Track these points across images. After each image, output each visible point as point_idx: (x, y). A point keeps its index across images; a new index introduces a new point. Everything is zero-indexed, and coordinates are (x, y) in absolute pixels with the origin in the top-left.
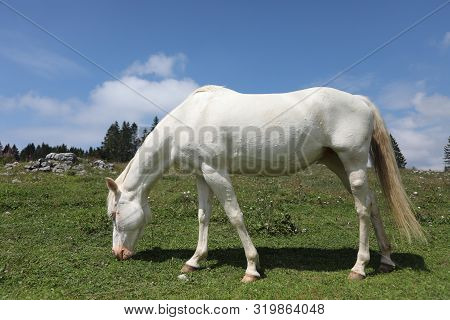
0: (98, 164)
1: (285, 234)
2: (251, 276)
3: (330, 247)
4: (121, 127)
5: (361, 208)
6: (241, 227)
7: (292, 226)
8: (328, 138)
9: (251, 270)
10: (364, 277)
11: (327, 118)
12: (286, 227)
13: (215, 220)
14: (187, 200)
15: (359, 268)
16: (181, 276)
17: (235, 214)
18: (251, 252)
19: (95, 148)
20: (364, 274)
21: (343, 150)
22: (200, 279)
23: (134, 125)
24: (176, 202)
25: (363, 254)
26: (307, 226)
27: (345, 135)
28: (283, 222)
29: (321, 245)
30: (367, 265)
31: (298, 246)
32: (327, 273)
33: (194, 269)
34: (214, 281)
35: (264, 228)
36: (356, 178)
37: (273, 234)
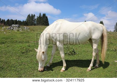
0: (25, 28)
2: (63, 70)
4: (31, 15)
7: (75, 52)
23: (34, 15)
26: (78, 52)
35: (67, 53)
36: (95, 46)
37: (69, 55)
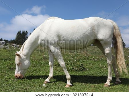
0: (14, 45)
1: (81, 71)
2: (69, 85)
3: (97, 75)
4: (22, 33)
5: (109, 62)
6: (65, 68)
7: (83, 68)
8: (96, 36)
9: (69, 83)
10: (110, 86)
11: (96, 28)
12: (81, 68)
13: (56, 66)
14: (45, 58)
15: (108, 83)
16: (44, 85)
17: (62, 63)
18: (68, 76)
19: (12, 40)
20: (110, 85)
21: (102, 40)
22: (50, 86)
23: (27, 32)
24: (42, 59)
25: (110, 78)
26: (89, 68)
27: (103, 35)
28: (80, 67)
29: (94, 75)
30: (111, 82)
31: (86, 75)
32: (96, 84)
33: (48, 82)
34: (56, 87)
35: (73, 68)
36: (107, 50)
37: (77, 71)
